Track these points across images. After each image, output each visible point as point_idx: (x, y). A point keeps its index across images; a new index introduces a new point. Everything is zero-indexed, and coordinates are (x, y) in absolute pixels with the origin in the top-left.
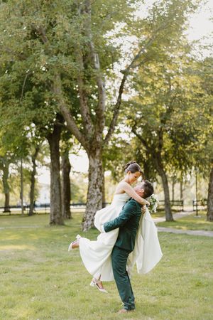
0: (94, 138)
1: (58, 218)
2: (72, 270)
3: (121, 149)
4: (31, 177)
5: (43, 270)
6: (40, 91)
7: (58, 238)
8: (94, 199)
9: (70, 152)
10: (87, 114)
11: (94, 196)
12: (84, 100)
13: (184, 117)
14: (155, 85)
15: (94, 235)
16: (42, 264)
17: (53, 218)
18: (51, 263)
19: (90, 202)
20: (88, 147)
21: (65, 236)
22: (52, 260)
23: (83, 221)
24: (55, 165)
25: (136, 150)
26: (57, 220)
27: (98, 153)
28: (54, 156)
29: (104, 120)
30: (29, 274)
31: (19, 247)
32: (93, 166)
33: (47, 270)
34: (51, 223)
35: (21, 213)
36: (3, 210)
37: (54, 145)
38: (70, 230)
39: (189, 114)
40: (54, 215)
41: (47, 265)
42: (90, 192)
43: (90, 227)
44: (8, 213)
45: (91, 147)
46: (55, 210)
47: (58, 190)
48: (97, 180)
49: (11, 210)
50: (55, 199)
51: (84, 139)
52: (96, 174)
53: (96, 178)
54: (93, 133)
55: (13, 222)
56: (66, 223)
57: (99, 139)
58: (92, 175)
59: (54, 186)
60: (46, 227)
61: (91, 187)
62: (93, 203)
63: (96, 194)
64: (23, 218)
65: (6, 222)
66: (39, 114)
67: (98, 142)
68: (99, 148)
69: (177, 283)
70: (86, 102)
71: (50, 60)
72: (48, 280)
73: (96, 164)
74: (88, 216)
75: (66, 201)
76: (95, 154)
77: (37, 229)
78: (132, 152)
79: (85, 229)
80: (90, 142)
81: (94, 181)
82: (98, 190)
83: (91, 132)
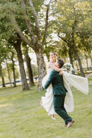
0: (36, 43)
1: (26, 87)
2: (27, 114)
3: (56, 46)
4: (12, 67)
5: (12, 117)
6: (3, 23)
7: (26, 97)
8: (42, 74)
9: (28, 52)
10: (31, 31)
11: (42, 72)
12: (29, 24)
13: (84, 24)
14: (66, 10)
15: (44, 93)
16: (12, 113)
17: (24, 87)
18: (17, 112)
19: (40, 76)
20: (35, 48)
21: (30, 95)
22: (18, 110)
23: (38, 86)
24: (21, 60)
25: (63, 45)
26: (26, 88)
27: (40, 50)
28: (19, 55)
29: (40, 33)
30: (4, 120)
31: (4, 105)
32: (39, 57)
33: (13, 117)
34: (23, 90)
35: (10, 86)
36: (2, 86)
37: (18, 50)
38: (33, 92)
39: (86, 22)
40: (24, 85)
41: (15, 113)
42: (39, 71)
43: (42, 89)
44: (4, 88)
45: (36, 48)
46: (24, 83)
47: (24, 72)
48: (42, 64)
49: (6, 85)
50: (23, 77)
51: (31, 44)
52: (41, 61)
53: (41, 63)
54: (36, 41)
55: (6, 92)
56: (31, 88)
57: (39, 43)
58: (39, 62)
59: (22, 70)
60: (21, 92)
61: (39, 68)
62: (42, 76)
63: (42, 71)
64: (12, 89)
65: (2, 92)
66: (4, 35)
67: (39, 45)
68: (40, 48)
69: (79, 114)
70: (30, 25)
71: (4, 6)
72: (12, 122)
73: (40, 56)
74: (40, 83)
75: (31, 77)
76: (39, 51)
77: (17, 94)
78: (61, 47)
79: (40, 91)
80: (35, 45)
81: (40, 65)
82: (43, 69)
83: (35, 40)
